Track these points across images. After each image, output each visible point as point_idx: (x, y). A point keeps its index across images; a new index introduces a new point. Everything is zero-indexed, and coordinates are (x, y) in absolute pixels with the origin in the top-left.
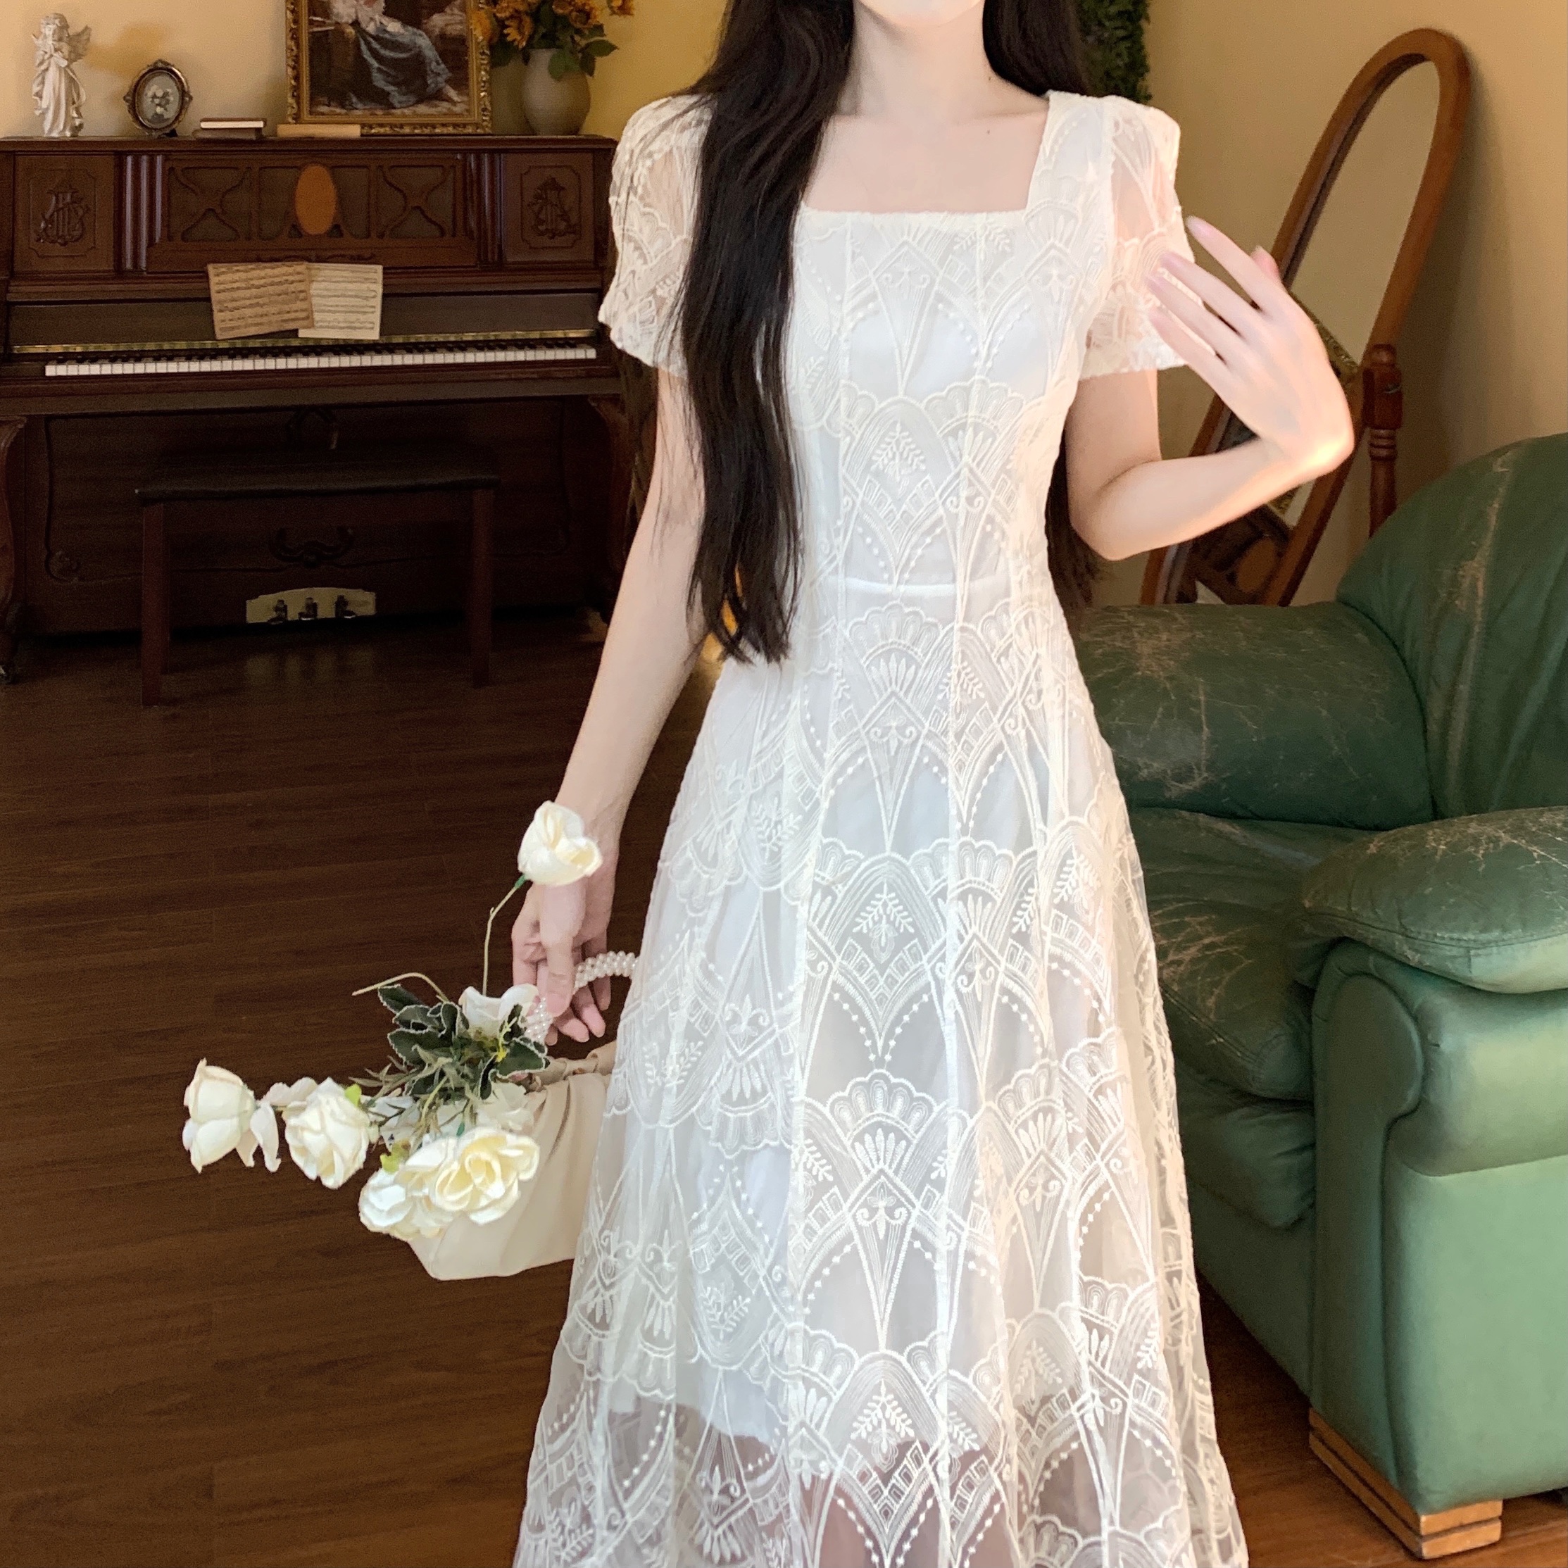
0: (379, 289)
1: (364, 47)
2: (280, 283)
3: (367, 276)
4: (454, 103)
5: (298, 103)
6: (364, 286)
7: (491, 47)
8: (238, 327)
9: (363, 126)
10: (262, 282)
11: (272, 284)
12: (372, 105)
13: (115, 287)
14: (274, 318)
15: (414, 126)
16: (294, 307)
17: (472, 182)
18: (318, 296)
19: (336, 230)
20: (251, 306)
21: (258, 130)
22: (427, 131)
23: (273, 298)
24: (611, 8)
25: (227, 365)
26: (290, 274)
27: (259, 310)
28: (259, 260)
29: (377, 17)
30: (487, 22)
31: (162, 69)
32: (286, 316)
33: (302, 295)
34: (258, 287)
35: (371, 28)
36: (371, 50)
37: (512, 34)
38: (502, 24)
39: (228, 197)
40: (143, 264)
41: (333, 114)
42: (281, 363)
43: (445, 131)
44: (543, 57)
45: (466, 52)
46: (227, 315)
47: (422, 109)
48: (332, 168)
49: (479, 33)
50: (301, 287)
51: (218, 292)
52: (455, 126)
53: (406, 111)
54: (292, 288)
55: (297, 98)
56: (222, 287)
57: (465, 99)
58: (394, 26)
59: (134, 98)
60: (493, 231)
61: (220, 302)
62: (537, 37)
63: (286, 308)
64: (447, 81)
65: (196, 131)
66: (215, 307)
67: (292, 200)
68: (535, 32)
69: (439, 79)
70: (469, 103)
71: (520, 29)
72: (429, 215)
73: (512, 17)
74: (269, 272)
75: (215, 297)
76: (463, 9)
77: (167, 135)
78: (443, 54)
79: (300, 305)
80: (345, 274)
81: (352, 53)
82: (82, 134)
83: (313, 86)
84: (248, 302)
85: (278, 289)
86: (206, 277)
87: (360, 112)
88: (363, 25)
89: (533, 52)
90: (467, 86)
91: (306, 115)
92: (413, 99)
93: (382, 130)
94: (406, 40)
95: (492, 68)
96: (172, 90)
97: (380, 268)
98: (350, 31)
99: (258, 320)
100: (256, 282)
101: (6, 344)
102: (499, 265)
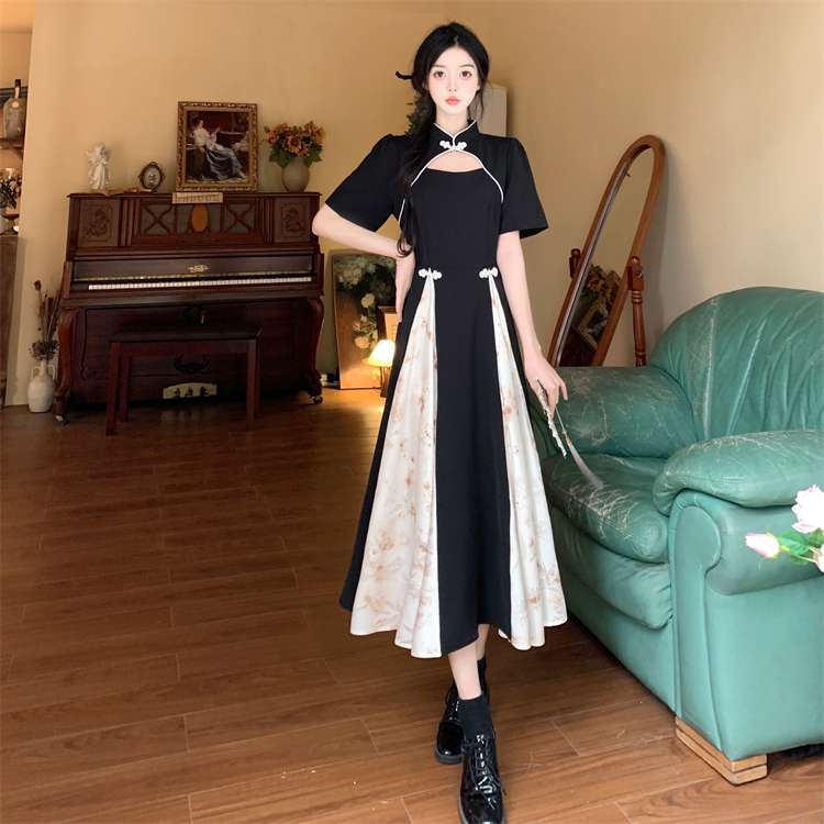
1: (208, 156)
13: (118, 253)
17: (262, 210)
19: (207, 229)
29: (213, 144)
35: (211, 148)
36: (211, 157)
39: (165, 216)
40: (129, 244)
60: (270, 230)
64: (240, 169)
67: (191, 218)
69: (237, 169)
72: (245, 223)
92: (226, 177)
98: (202, 149)
101: (73, 278)
102: (272, 244)
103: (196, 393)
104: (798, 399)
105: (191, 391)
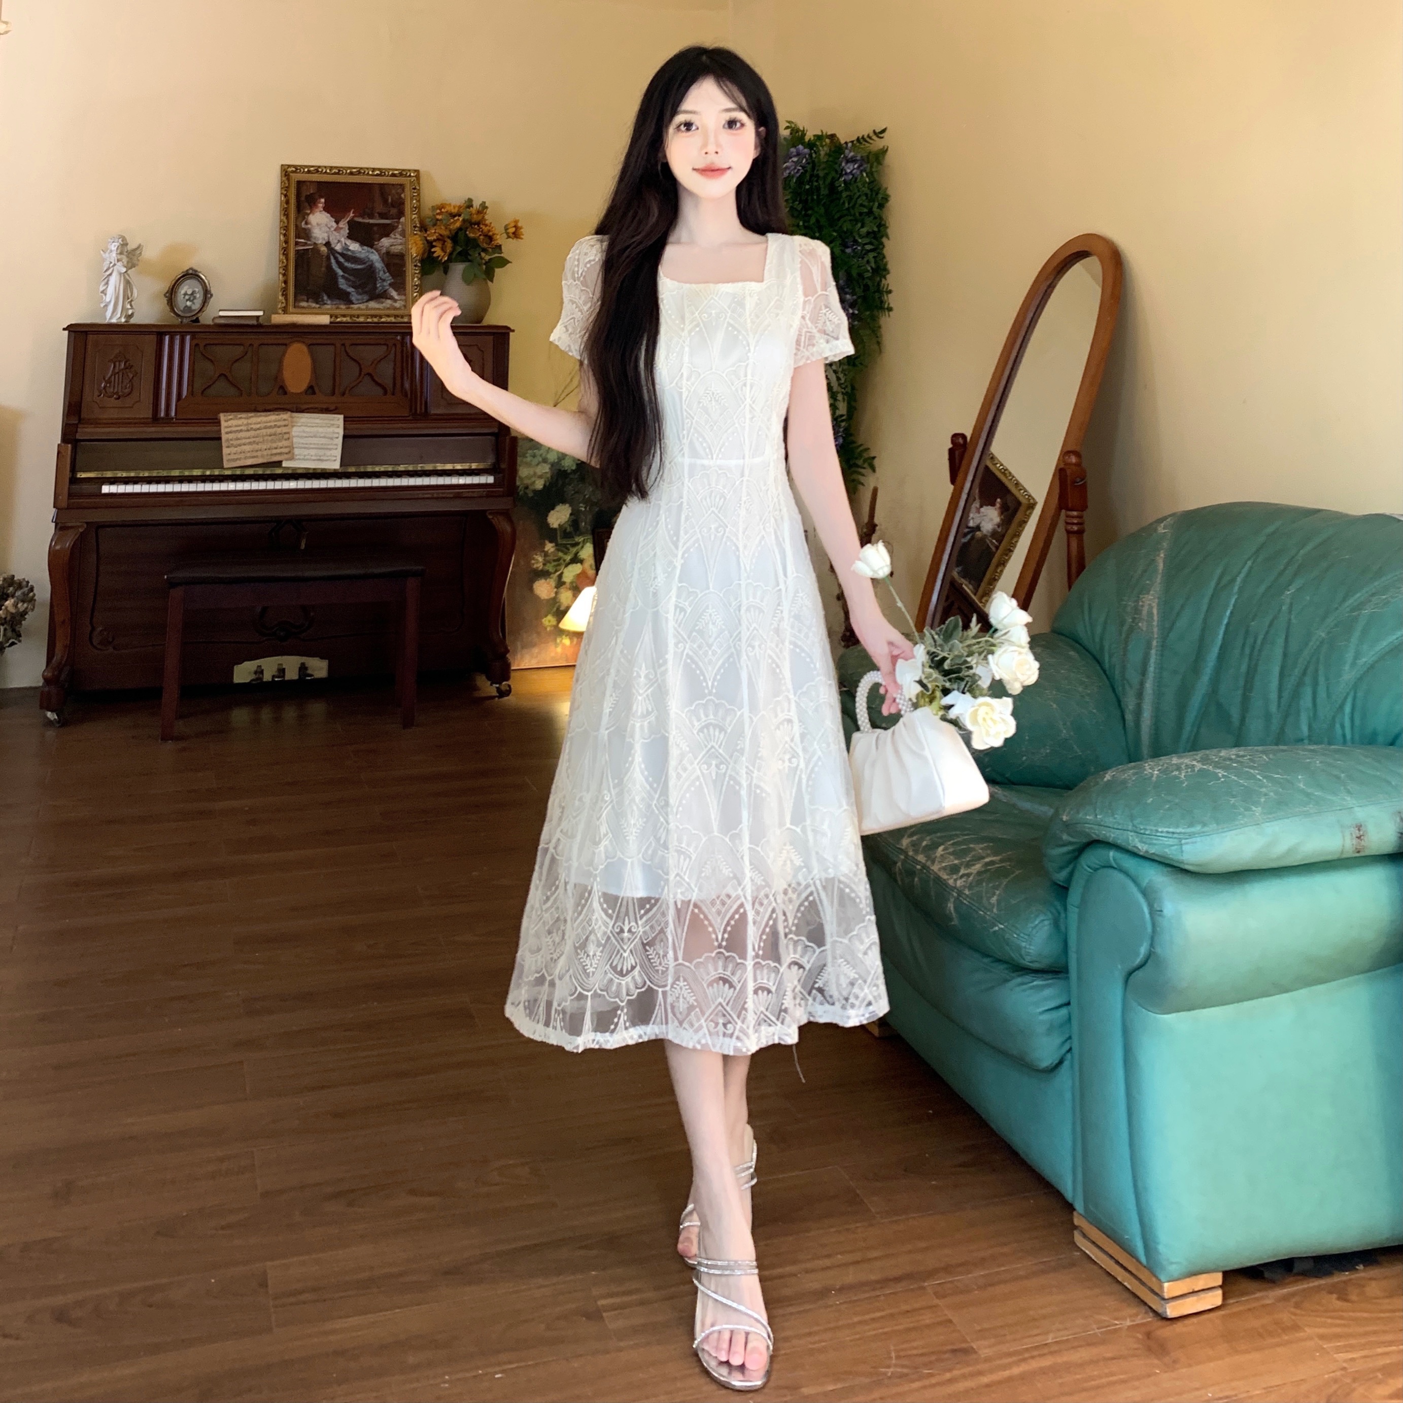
0: (341, 432)
1: (333, 261)
2: (271, 427)
3: (332, 422)
4: (395, 301)
5: (286, 299)
6: (331, 430)
7: (422, 261)
8: (239, 459)
9: (331, 317)
10: (258, 426)
11: (265, 428)
12: (337, 301)
13: (153, 429)
14: (265, 453)
15: (367, 316)
16: (280, 444)
17: (407, 357)
18: (298, 436)
19: (311, 390)
20: (250, 443)
21: (258, 317)
22: (375, 320)
23: (266, 438)
24: (507, 233)
25: (231, 486)
26: (279, 421)
27: (256, 447)
28: (256, 410)
29: (343, 239)
30: (420, 243)
31: (191, 275)
32: (274, 451)
33: (286, 436)
34: (255, 430)
35: (338, 248)
36: (338, 262)
37: (438, 251)
38: (430, 244)
39: (236, 365)
40: (173, 414)
41: (309, 307)
42: (271, 485)
43: (389, 320)
44: (459, 268)
45: (404, 265)
46: (233, 450)
47: (372, 304)
48: (309, 346)
49: (414, 248)
50: (285, 430)
51: (227, 433)
52: (396, 316)
53: (363, 306)
54: (279, 430)
55: (285, 295)
56: (229, 430)
57: (403, 297)
58: (354, 247)
59: (171, 295)
60: (422, 392)
61: (227, 440)
62: (455, 253)
63: (274, 445)
64: (390, 285)
65: (214, 318)
66: (224, 444)
67: (280, 370)
68: (454, 249)
69: (385, 284)
70: (406, 301)
71: (443, 249)
72: (377, 379)
73: (438, 240)
74: (264, 419)
75: (224, 437)
76: (403, 234)
77: (194, 321)
78: (388, 266)
79: (285, 443)
80: (318, 421)
81: (324, 264)
82: (133, 321)
83: (296, 286)
84: (248, 441)
85: (269, 431)
86: (218, 423)
87: (329, 306)
88: (333, 246)
89: (451, 265)
90: (405, 289)
91: (291, 309)
92: (366, 297)
93: (344, 319)
94: (362, 256)
95: (422, 276)
96: (198, 289)
97: (341, 417)
98: (324, 249)
99: (255, 454)
100: (254, 426)
101: (73, 470)
102: (425, 416)
103: (292, 674)
104: (1296, 695)
105: (282, 671)
